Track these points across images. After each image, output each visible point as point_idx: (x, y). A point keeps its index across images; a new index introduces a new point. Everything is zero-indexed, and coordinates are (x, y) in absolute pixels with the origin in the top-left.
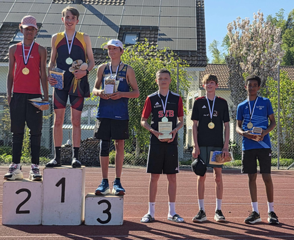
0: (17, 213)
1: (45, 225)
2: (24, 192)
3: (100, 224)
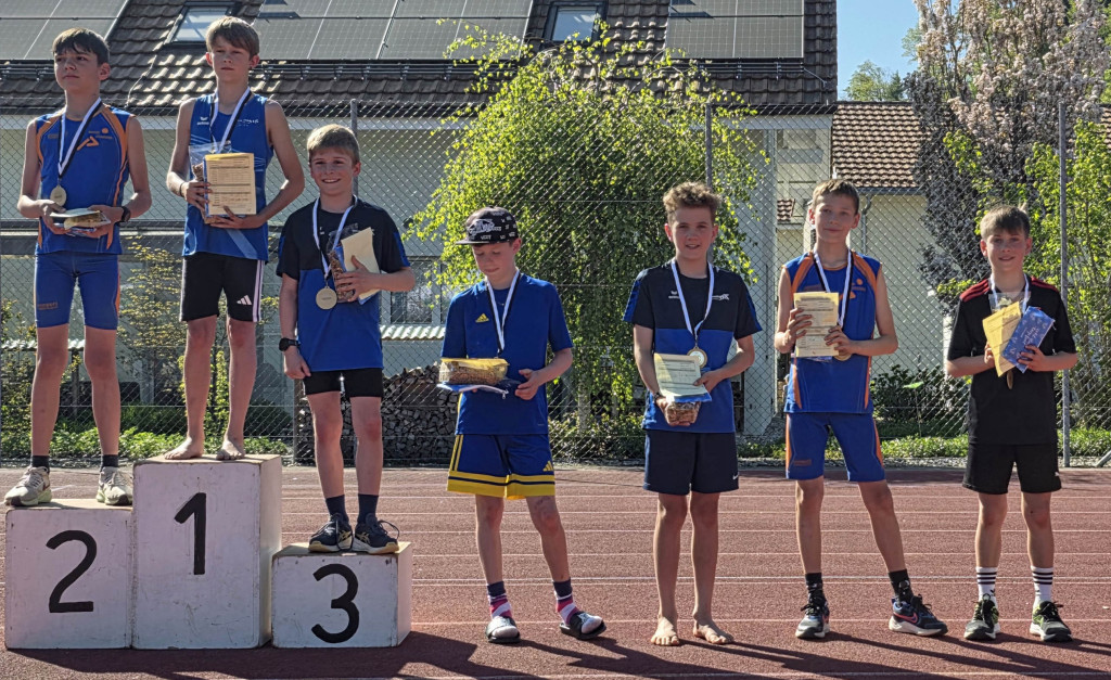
0: (51, 611)
1: (143, 647)
2: (74, 541)
3: (321, 644)
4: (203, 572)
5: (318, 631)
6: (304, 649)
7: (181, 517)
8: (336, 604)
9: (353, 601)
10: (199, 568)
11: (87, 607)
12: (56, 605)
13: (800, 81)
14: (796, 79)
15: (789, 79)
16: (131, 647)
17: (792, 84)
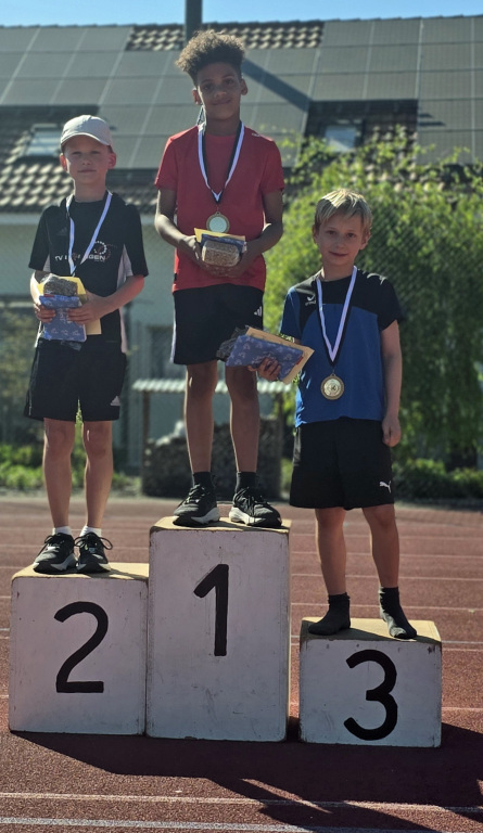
0: (58, 691)
1: (157, 736)
2: (84, 613)
3: (354, 740)
4: (224, 654)
5: (351, 725)
6: (337, 745)
7: (201, 591)
8: (371, 695)
9: (391, 693)
10: (220, 649)
11: (97, 687)
12: (63, 685)
16: (145, 734)
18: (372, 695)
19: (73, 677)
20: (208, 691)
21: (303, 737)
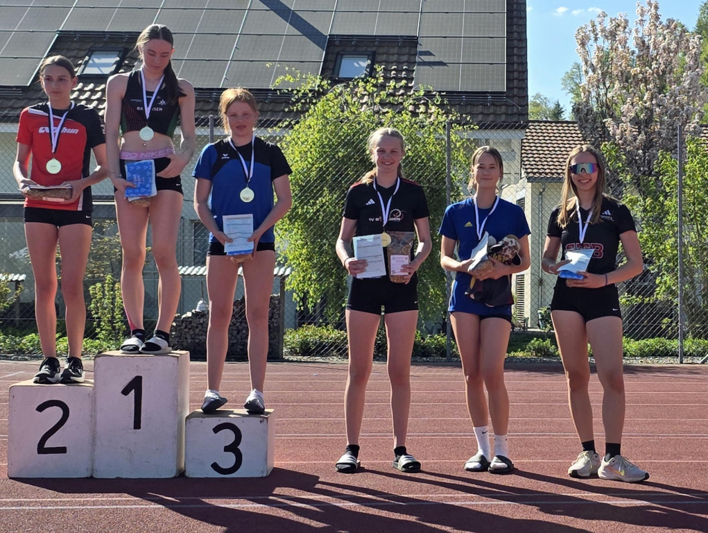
0: (39, 453)
1: (99, 477)
2: (54, 406)
3: (218, 475)
4: (140, 428)
5: (215, 466)
6: (207, 478)
7: (125, 392)
9: (238, 447)
10: (137, 425)
11: (62, 450)
12: (42, 449)
13: (504, 107)
14: (501, 106)
15: (496, 106)
16: (92, 477)
17: (498, 109)
18: (227, 449)
19: (48, 444)
20: (130, 450)
21: (187, 474)
